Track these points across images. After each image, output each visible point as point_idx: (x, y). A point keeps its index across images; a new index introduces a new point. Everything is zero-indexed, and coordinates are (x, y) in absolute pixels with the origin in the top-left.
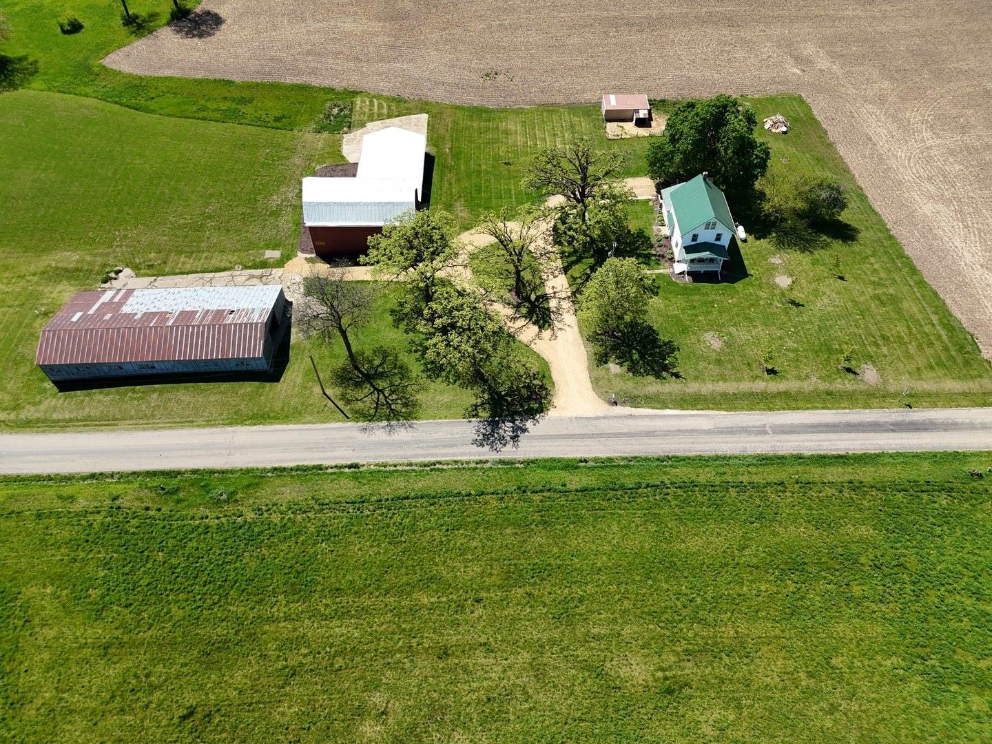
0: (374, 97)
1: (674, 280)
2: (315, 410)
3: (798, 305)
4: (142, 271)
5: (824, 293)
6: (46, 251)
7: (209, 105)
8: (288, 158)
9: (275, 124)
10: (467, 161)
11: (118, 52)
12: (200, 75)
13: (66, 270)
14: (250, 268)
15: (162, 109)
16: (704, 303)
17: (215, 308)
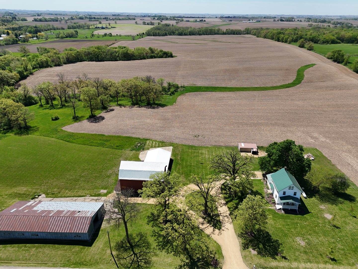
0: (154, 141)
1: (276, 211)
2: (106, 262)
3: (338, 228)
4: (49, 196)
5: (349, 223)
6: (15, 186)
7: (94, 141)
8: (118, 158)
9: (116, 148)
10: (186, 162)
11: (68, 126)
12: (94, 133)
13: (20, 194)
14: (93, 196)
15: (77, 142)
16: (293, 223)
17: (72, 210)
